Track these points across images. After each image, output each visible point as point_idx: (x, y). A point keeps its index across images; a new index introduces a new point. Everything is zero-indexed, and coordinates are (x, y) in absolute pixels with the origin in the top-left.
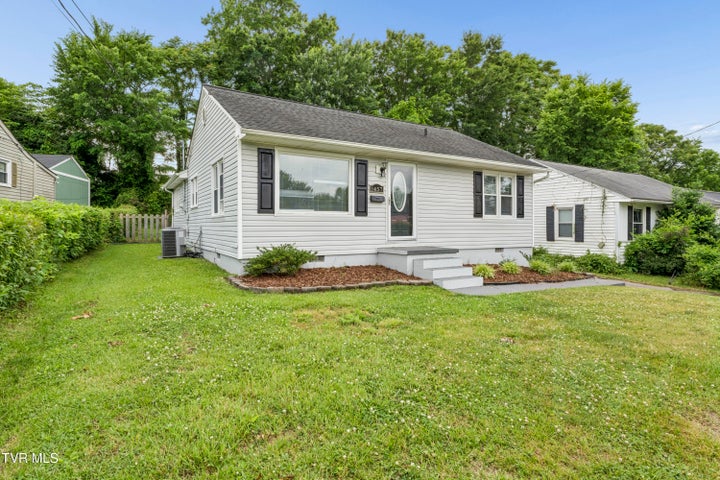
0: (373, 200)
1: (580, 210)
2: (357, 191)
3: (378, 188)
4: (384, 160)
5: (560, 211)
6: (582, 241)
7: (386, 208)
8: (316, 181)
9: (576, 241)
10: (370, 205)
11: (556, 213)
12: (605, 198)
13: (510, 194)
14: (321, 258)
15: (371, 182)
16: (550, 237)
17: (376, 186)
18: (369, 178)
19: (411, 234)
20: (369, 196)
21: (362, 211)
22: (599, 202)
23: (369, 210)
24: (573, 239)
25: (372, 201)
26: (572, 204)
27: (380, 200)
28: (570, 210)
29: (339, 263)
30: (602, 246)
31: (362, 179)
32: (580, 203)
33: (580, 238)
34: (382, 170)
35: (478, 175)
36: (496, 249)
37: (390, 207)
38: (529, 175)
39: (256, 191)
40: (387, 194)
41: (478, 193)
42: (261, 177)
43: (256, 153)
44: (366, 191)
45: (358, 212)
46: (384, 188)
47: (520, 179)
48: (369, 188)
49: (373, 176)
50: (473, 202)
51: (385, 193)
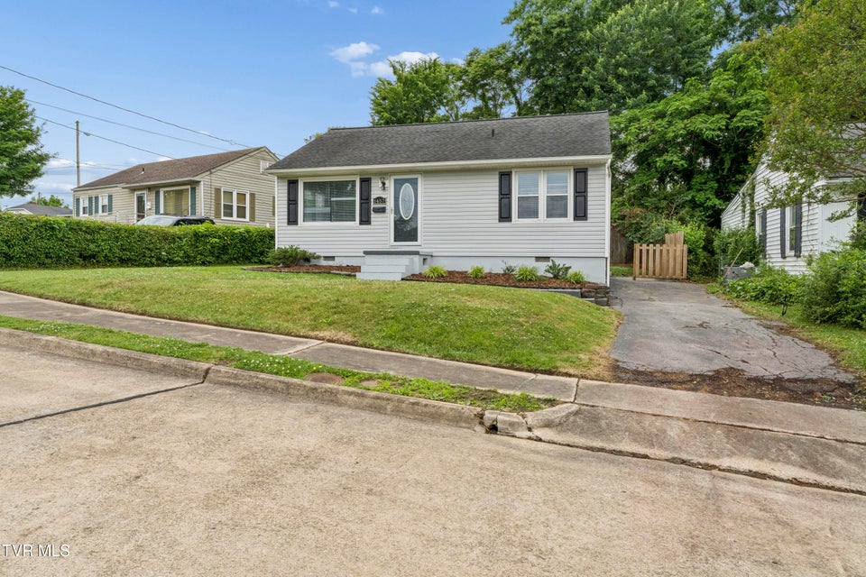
0: (377, 211)
2: (361, 204)
3: (381, 200)
4: (383, 175)
6: (800, 256)
7: (390, 217)
8: (332, 199)
9: (795, 256)
10: (373, 215)
13: (567, 192)
14: (332, 258)
15: (375, 194)
16: (783, 253)
17: (379, 198)
18: (372, 193)
19: (416, 240)
20: (372, 208)
21: (365, 220)
23: (372, 219)
25: (375, 211)
27: (383, 210)
29: (345, 263)
31: (365, 194)
33: (798, 251)
34: (384, 184)
35: (505, 176)
36: (536, 257)
37: (392, 216)
38: (600, 165)
39: (286, 210)
40: (390, 205)
41: (505, 195)
42: (289, 200)
43: (286, 184)
44: (369, 203)
45: (362, 222)
46: (388, 200)
47: (581, 173)
48: (372, 200)
49: (376, 191)
50: (497, 205)
51: (388, 204)
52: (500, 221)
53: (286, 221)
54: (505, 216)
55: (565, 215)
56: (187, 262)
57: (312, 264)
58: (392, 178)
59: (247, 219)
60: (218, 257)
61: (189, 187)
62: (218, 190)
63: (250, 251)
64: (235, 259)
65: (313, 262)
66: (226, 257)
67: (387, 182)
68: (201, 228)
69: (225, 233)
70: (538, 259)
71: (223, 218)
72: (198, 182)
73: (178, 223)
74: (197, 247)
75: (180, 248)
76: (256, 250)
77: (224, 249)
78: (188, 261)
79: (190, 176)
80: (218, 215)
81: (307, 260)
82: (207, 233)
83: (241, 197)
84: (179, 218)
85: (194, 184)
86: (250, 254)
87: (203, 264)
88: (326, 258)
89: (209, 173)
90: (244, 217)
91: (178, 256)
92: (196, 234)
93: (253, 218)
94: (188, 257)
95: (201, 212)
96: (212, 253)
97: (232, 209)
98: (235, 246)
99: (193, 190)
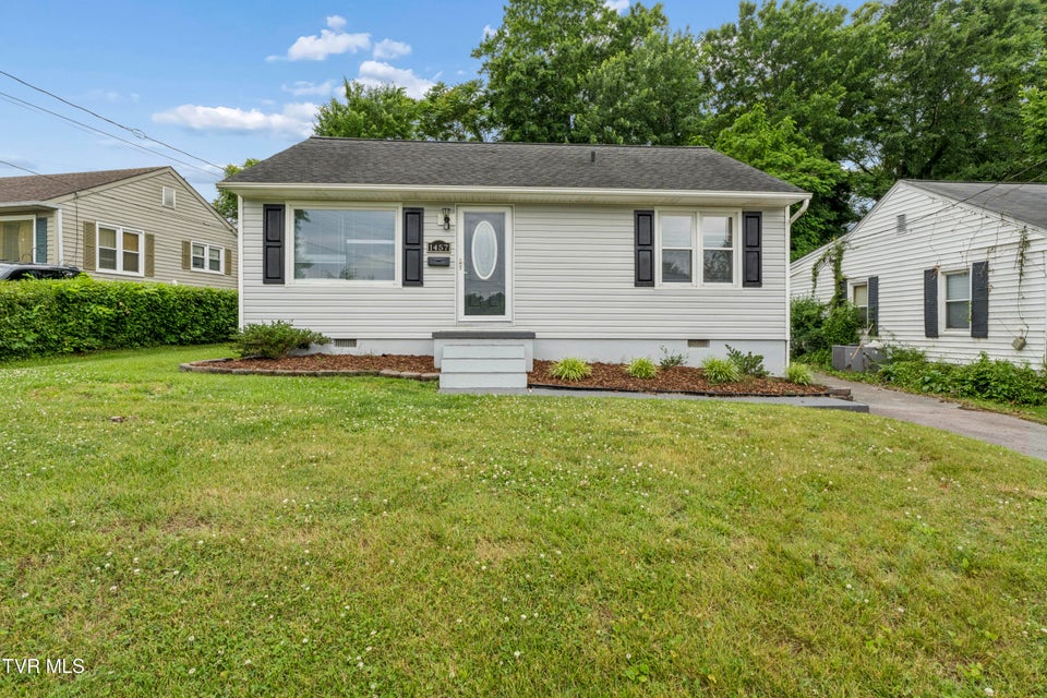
0: (434, 263)
1: (981, 272)
2: (406, 252)
3: (441, 246)
4: (447, 205)
5: (948, 277)
6: (986, 337)
7: (458, 274)
8: (349, 241)
9: (973, 336)
10: (427, 271)
11: (941, 282)
12: (1025, 243)
13: (733, 245)
14: (352, 342)
15: (429, 238)
16: (931, 331)
17: (438, 243)
18: (425, 233)
19: (502, 312)
20: (425, 258)
21: (413, 277)
22: (1012, 255)
23: (426, 278)
24: (969, 333)
25: (430, 265)
26: (966, 263)
27: (445, 263)
28: (966, 274)
29: (378, 350)
30: (1021, 345)
31: (413, 235)
32: (981, 258)
33: (980, 330)
34: (447, 219)
35: (644, 217)
36: (689, 340)
37: (462, 273)
38: (776, 209)
39: (261, 257)
40: (457, 254)
41: (644, 245)
42: (266, 239)
43: (261, 211)
44: (420, 251)
45: (407, 281)
46: (453, 246)
47: (753, 217)
48: (426, 246)
49: (432, 230)
50: (633, 260)
51: (453, 252)
52: (636, 285)
53: (261, 276)
54: (644, 278)
55: (729, 278)
56: (43, 351)
57: (312, 352)
58: (461, 211)
59: (142, 272)
60: (106, 338)
61: (33, 218)
62: (89, 227)
63: (163, 325)
64: (137, 340)
65: (315, 349)
66: (121, 338)
67: (452, 217)
68: (72, 286)
69: (121, 296)
70: (692, 342)
71: (98, 269)
72: (51, 211)
73: (16, 276)
74: (64, 321)
75: (26, 324)
76: (174, 323)
77: (118, 322)
78: (45, 349)
79: (36, 198)
80: (89, 263)
81: (305, 345)
82: (84, 295)
83: (131, 239)
84: (16, 267)
85: (43, 214)
86: (163, 330)
87: (78, 351)
88: (340, 342)
89: (73, 196)
90: (136, 270)
91: (23, 339)
92: (62, 298)
93: (150, 271)
94: (43, 339)
95: (58, 257)
96: (94, 332)
97: (115, 257)
98: (139, 318)
99: (42, 223)
